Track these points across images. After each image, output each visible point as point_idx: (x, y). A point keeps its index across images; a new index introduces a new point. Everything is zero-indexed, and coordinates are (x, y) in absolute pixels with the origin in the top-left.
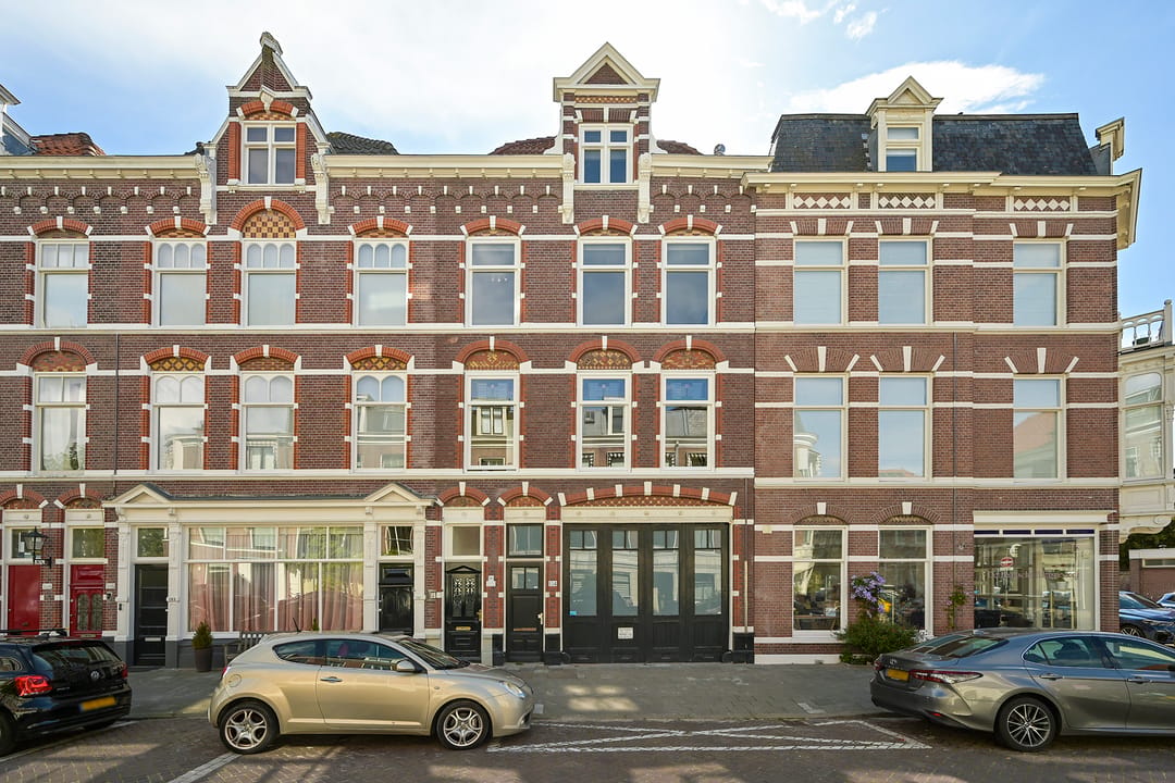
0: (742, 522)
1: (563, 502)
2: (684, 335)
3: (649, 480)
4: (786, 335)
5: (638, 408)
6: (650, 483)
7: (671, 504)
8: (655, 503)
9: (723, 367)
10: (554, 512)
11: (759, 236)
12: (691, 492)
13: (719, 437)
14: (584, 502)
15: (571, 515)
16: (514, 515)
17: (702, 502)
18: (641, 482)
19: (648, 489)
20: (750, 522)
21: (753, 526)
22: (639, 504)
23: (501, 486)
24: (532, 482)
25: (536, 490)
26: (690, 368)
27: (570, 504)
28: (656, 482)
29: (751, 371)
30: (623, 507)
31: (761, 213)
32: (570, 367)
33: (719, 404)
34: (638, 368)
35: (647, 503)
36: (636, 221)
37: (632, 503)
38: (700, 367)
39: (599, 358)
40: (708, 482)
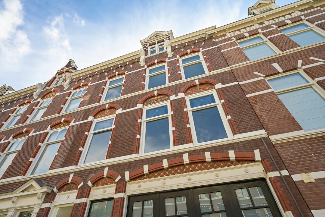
0: (275, 174)
1: (127, 178)
2: (194, 80)
3: (185, 152)
4: (249, 66)
5: (174, 114)
6: (187, 154)
7: (206, 168)
8: (194, 169)
9: (219, 86)
10: (121, 187)
11: (218, 45)
12: (219, 156)
13: (229, 117)
14: (142, 176)
15: (133, 188)
16: (97, 193)
17: (232, 162)
18: (180, 155)
19: (186, 159)
20: (285, 173)
21: (290, 176)
22: (182, 171)
23: (92, 173)
24: (111, 167)
25: (113, 172)
26: (201, 92)
27: (132, 179)
28: (191, 153)
29: (237, 83)
30: (170, 176)
31: (216, 40)
32: (139, 106)
33: (223, 101)
34: (173, 97)
35: (188, 170)
36: (167, 57)
37: (176, 172)
38: (206, 90)
39: (154, 100)
40: (231, 146)
